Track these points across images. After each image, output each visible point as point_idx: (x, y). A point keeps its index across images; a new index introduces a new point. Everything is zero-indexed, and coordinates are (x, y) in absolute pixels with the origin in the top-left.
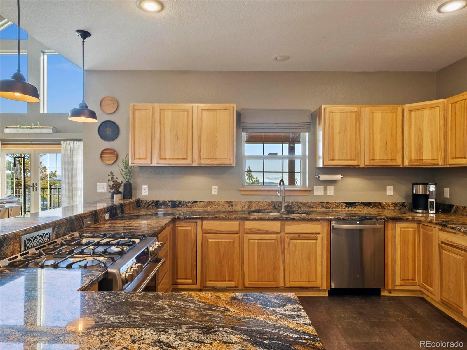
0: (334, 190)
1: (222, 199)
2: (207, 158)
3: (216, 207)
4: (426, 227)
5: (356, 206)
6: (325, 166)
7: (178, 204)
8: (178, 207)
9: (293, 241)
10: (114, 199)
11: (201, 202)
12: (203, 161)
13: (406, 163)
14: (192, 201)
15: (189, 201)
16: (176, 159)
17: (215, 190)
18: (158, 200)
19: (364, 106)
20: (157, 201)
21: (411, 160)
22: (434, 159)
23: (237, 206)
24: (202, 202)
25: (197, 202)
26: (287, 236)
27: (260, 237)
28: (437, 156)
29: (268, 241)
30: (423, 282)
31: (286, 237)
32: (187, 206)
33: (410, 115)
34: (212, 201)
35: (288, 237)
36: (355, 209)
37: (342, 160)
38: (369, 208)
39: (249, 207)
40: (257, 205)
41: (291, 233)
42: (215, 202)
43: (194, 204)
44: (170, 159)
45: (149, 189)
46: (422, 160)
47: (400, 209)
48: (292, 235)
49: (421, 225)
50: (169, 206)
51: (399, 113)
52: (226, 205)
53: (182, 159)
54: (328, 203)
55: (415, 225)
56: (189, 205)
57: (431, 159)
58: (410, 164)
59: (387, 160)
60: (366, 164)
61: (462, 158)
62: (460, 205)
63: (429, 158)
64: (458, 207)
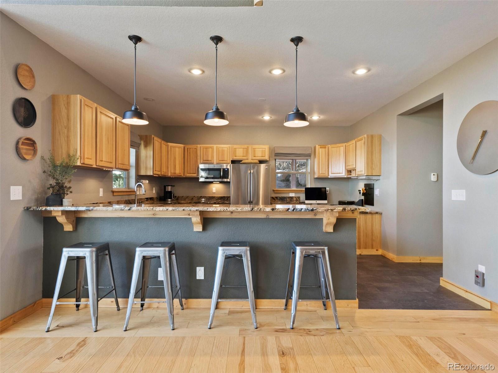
10: (62, 205)
13: (169, 175)
17: (101, 192)
21: (171, 173)
22: (180, 173)
33: (171, 149)
37: (157, 171)
46: (176, 173)
47: (157, 200)
57: (179, 173)
58: (171, 175)
61: (193, 173)
62: (179, 196)
63: (178, 172)
64: (179, 197)
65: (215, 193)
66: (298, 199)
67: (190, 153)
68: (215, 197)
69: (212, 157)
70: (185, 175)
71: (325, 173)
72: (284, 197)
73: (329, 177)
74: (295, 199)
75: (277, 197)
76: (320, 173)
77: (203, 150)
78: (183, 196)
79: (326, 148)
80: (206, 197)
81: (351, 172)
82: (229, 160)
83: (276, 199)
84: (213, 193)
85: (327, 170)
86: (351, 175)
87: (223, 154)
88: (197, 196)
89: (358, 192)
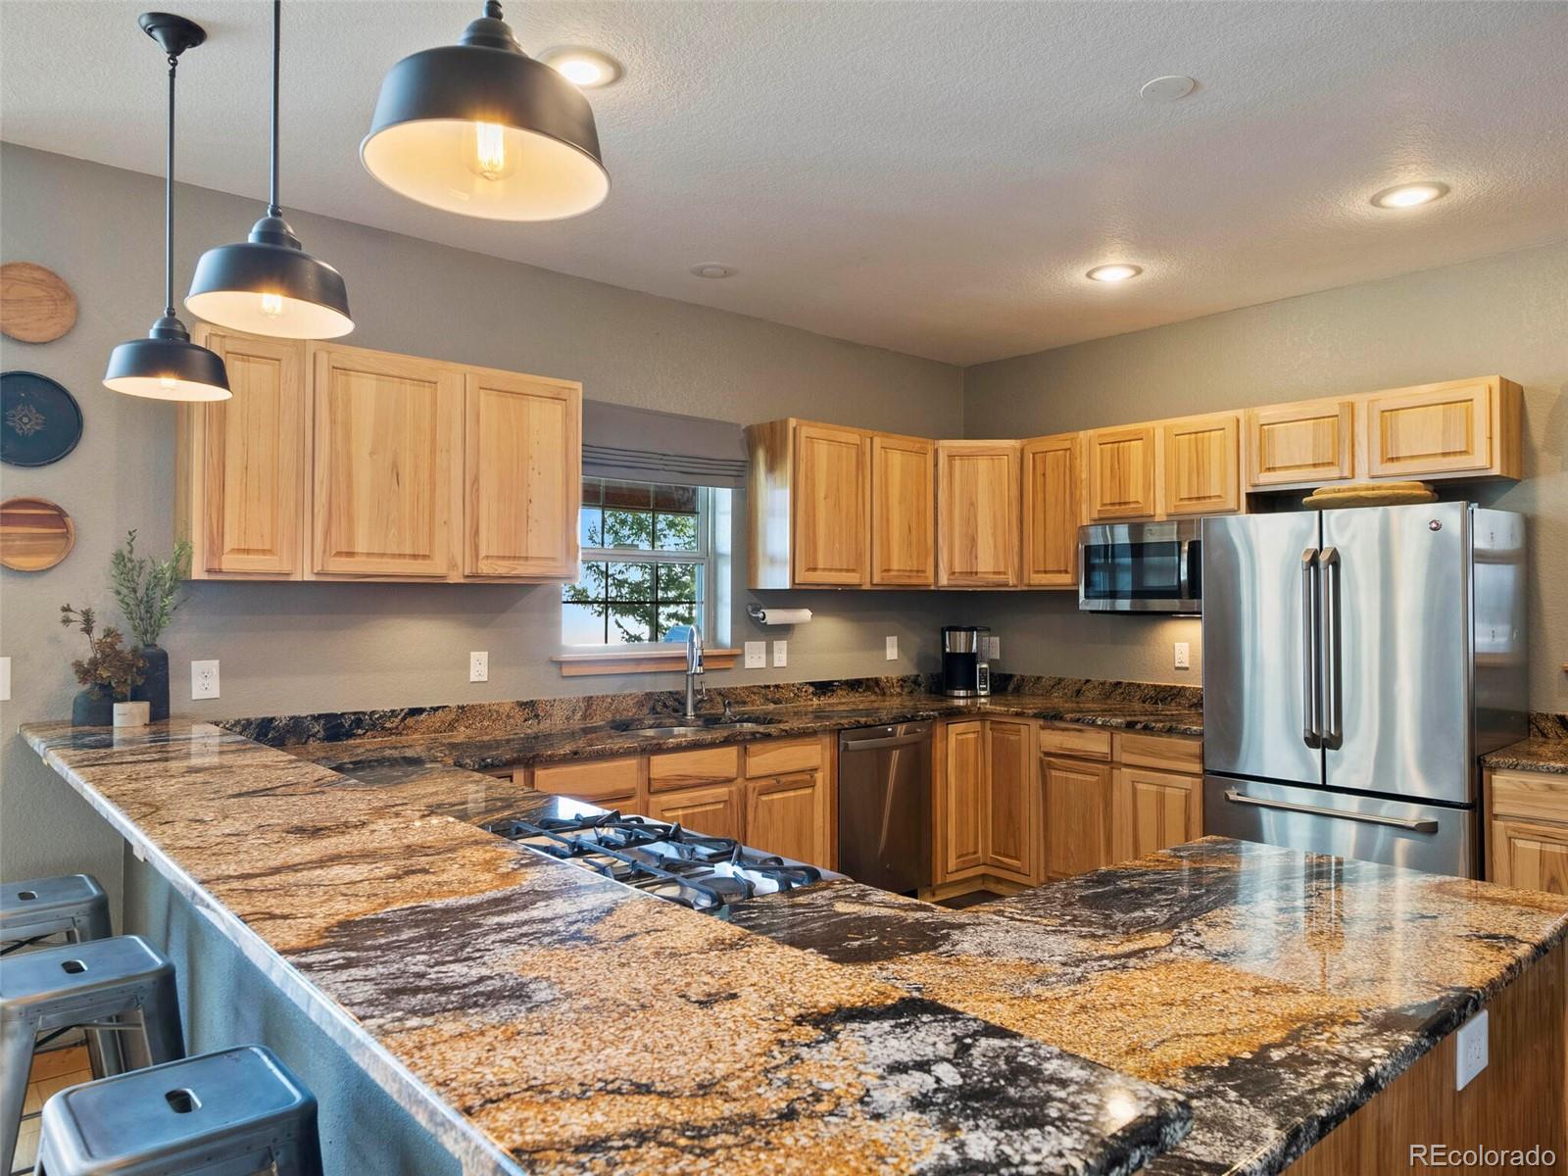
0: (789, 652)
1: (505, 696)
2: (498, 557)
3: (486, 723)
4: (1004, 726)
5: (833, 691)
6: (797, 587)
7: (351, 725)
8: (350, 735)
9: (764, 798)
10: (112, 724)
11: (439, 708)
12: (485, 568)
13: (944, 580)
14: (402, 710)
15: (393, 711)
16: (393, 556)
17: (479, 666)
18: (270, 716)
19: (870, 433)
20: (263, 719)
21: (954, 573)
22: (999, 573)
23: (551, 715)
24: (440, 711)
25: (419, 711)
26: (751, 785)
27: (691, 799)
28: (1006, 567)
29: (708, 808)
30: (994, 853)
31: (750, 790)
32: (383, 728)
33: (951, 467)
34: (471, 703)
35: (754, 789)
36: (831, 701)
37: (831, 570)
38: (857, 695)
39: (584, 717)
40: (607, 709)
41: (760, 778)
42: (481, 706)
43: (410, 721)
44: (369, 555)
45: (224, 674)
46: (976, 573)
47: (911, 692)
48: (764, 782)
49: (988, 724)
50: (314, 735)
51: (930, 457)
52: (519, 715)
53: (415, 556)
54: (777, 686)
55: (976, 725)
56: (394, 725)
57: (995, 573)
58: (953, 583)
59: (911, 571)
60: (875, 582)
61: (1060, 572)
62: (1027, 674)
63: (990, 569)
64: (1023, 678)
65: (1187, 669)
67: (1044, 475)
68: (1183, 688)
69: (1148, 485)
70: (1026, 581)
77: (1102, 451)
78: (1039, 678)
80: (1139, 686)
82: (1233, 493)
84: (1177, 668)
87: (1199, 469)
88: (1101, 680)
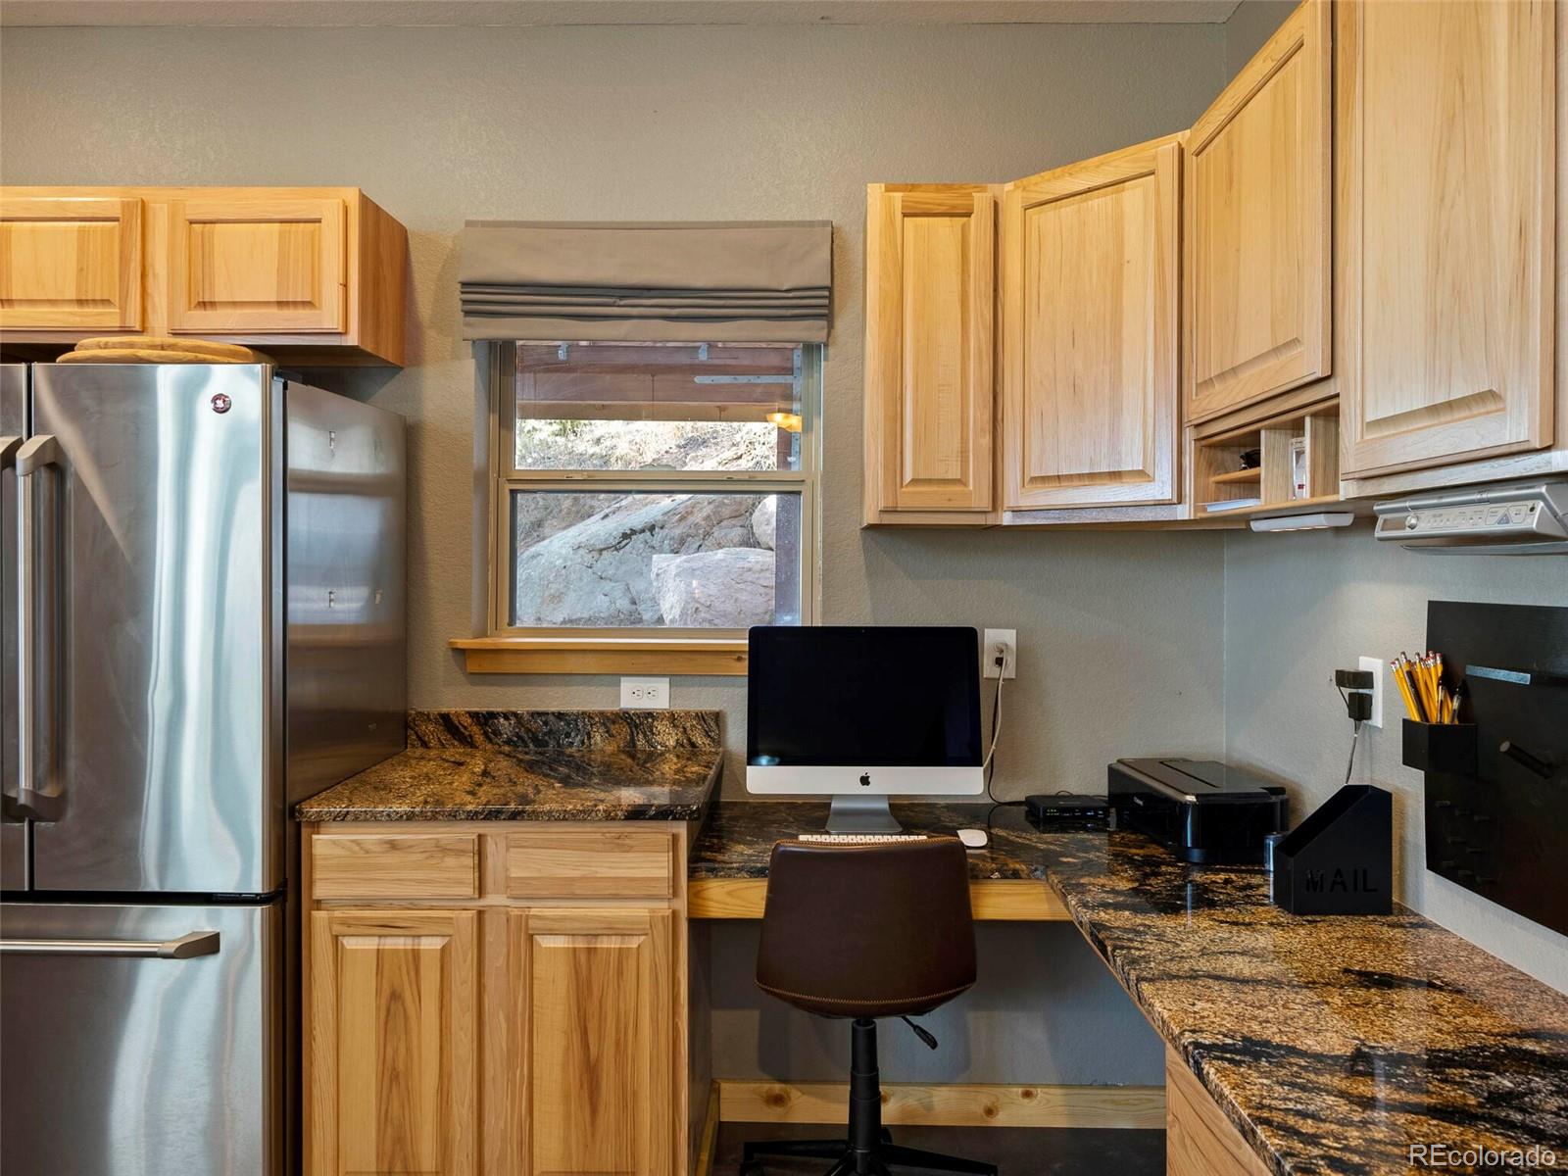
66: (699, 739)
71: (960, 482)
72: (560, 716)
73: (1007, 519)
74: (666, 736)
75: (485, 719)
76: (908, 477)
79: (968, 215)
81: (1253, 460)
83: (479, 738)
85: (986, 441)
86: (1251, 486)
89: (1337, 700)
